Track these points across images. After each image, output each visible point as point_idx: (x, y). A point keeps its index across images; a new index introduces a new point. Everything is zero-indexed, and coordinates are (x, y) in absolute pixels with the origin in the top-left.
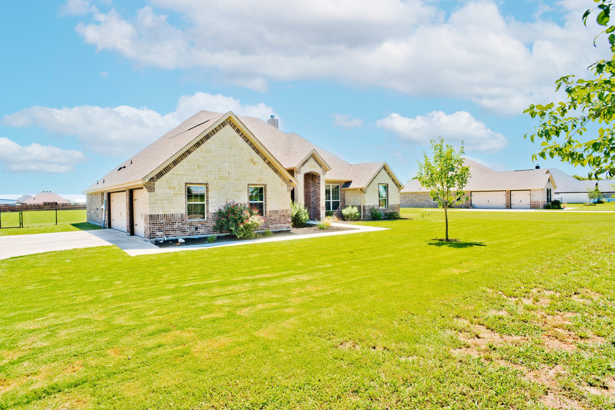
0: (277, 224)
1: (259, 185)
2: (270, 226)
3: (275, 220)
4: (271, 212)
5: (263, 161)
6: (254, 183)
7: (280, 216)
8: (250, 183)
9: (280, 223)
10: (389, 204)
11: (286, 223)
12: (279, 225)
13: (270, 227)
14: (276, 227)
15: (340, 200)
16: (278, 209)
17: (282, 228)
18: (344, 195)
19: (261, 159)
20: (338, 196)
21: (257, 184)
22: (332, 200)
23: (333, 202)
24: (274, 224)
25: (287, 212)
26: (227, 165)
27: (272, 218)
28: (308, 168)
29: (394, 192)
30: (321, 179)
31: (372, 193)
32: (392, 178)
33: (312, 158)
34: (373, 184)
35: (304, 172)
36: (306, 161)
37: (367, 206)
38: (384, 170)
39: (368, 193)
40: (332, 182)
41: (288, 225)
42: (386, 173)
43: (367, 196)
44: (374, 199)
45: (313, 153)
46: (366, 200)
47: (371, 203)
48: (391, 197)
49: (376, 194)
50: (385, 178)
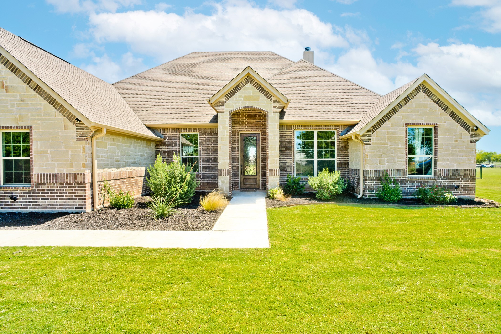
0: (54, 199)
1: (17, 127)
2: (40, 201)
3: (51, 191)
4: (41, 176)
5: (26, 85)
6: (7, 125)
7: (61, 184)
9: (61, 197)
10: (439, 168)
11: (75, 199)
12: (59, 202)
13: (39, 205)
14: (53, 205)
15: (335, 159)
16: (55, 172)
17: (66, 208)
18: (345, 149)
19: (21, 81)
20: (333, 151)
21: (11, 127)
22: (318, 157)
23: (318, 161)
24: (48, 199)
25: (76, 179)
27: (44, 187)
28: (241, 102)
29: (456, 141)
30: (269, 119)
31: (387, 144)
32: (449, 111)
33: (249, 84)
34: (392, 125)
35: (232, 109)
36: (237, 89)
37: (370, 170)
38: (422, 94)
39: (373, 143)
40: (316, 126)
41: (81, 202)
42: (429, 99)
43: (371, 151)
44: (394, 157)
45: (249, 73)
46: (368, 158)
47: (381, 166)
48: (447, 153)
49: (400, 147)
50: (428, 111)
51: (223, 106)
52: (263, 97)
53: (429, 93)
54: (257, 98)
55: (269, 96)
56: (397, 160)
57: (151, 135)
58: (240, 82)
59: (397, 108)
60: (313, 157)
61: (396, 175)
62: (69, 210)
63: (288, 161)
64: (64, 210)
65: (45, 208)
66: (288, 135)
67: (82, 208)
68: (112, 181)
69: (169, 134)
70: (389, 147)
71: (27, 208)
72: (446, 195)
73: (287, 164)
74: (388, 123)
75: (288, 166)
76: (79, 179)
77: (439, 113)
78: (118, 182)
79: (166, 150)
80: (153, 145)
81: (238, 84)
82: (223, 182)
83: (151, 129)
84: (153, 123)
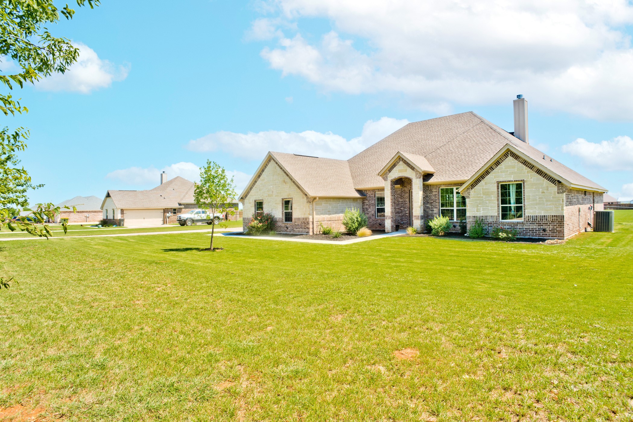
0: (299, 229)
1: (287, 198)
2: (295, 229)
3: (299, 225)
4: (295, 219)
5: (291, 181)
7: (301, 222)
8: (283, 198)
9: (302, 228)
10: (527, 215)
11: (306, 229)
12: (301, 230)
14: (299, 231)
16: (300, 217)
23: (457, 210)
26: (272, 187)
27: (296, 223)
28: (396, 174)
29: (543, 192)
30: (413, 183)
31: (482, 197)
32: (535, 169)
33: (401, 162)
34: (486, 184)
35: (392, 178)
36: (394, 166)
37: (470, 216)
38: (510, 158)
39: (472, 197)
40: (454, 184)
41: (308, 230)
42: (516, 161)
43: (470, 202)
44: (488, 206)
45: (399, 156)
46: (468, 208)
47: (478, 213)
48: (535, 202)
49: (493, 199)
50: (516, 171)
51: (387, 177)
52: (409, 170)
53: (516, 157)
54: (406, 171)
55: (413, 168)
56: (490, 209)
57: (357, 195)
58: (396, 161)
59: (490, 171)
60: (453, 207)
61: (490, 220)
62: (304, 233)
63: (435, 209)
64: (302, 233)
65: (296, 232)
66: (435, 192)
67: (308, 233)
68: (325, 222)
69: (369, 193)
70: (484, 199)
71: (291, 232)
72: (500, 234)
73: (434, 212)
74: (483, 182)
75: (435, 213)
76: (307, 220)
77: (526, 171)
78: (330, 222)
79: (368, 203)
80: (360, 202)
81: (395, 162)
82: (387, 223)
83: (359, 191)
84: (360, 187)
